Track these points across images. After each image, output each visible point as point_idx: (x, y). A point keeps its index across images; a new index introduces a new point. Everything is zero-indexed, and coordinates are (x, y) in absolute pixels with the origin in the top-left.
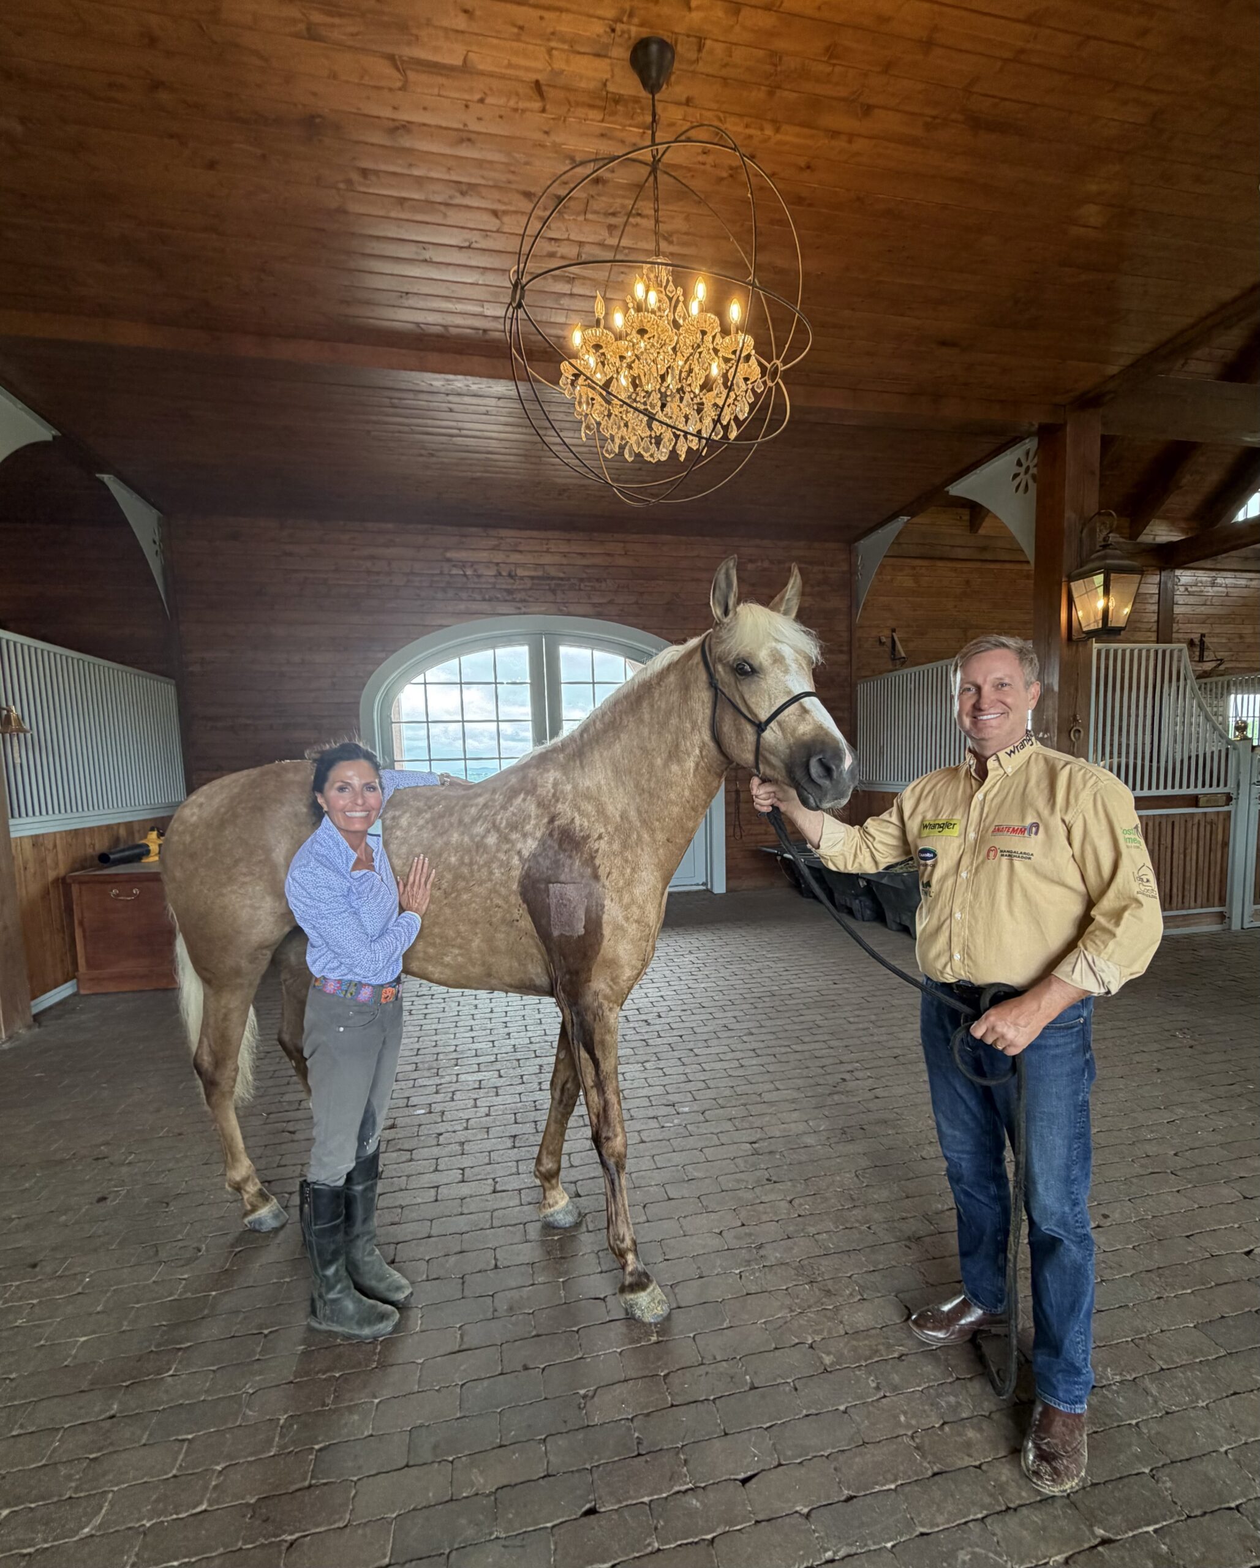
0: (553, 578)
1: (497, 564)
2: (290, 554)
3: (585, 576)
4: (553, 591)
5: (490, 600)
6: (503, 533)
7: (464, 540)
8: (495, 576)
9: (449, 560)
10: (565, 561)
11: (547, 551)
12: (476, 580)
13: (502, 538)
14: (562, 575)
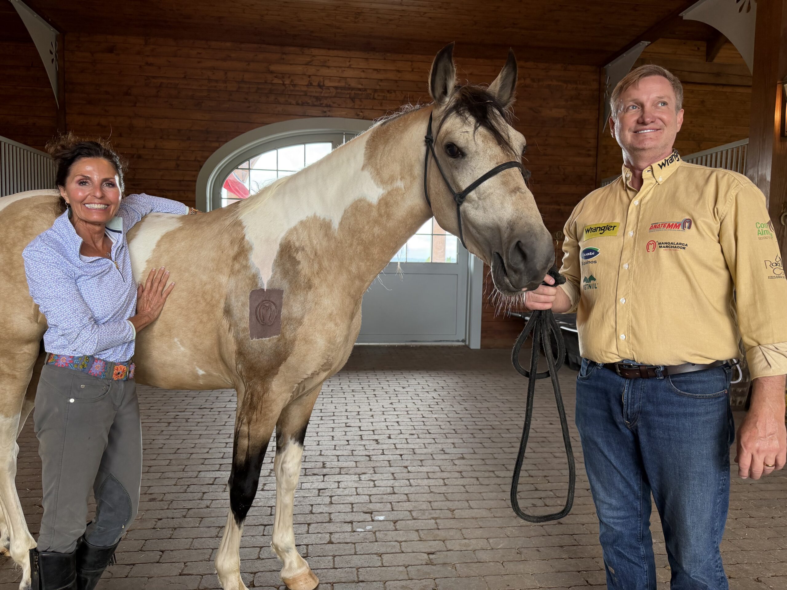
0: (353, 89)
1: (309, 76)
2: (151, 65)
3: (378, 87)
4: (353, 99)
5: (303, 104)
6: (315, 52)
7: (284, 56)
8: (307, 85)
9: (272, 72)
10: (363, 75)
11: (349, 67)
12: (292, 88)
13: (314, 56)
14: (360, 86)
